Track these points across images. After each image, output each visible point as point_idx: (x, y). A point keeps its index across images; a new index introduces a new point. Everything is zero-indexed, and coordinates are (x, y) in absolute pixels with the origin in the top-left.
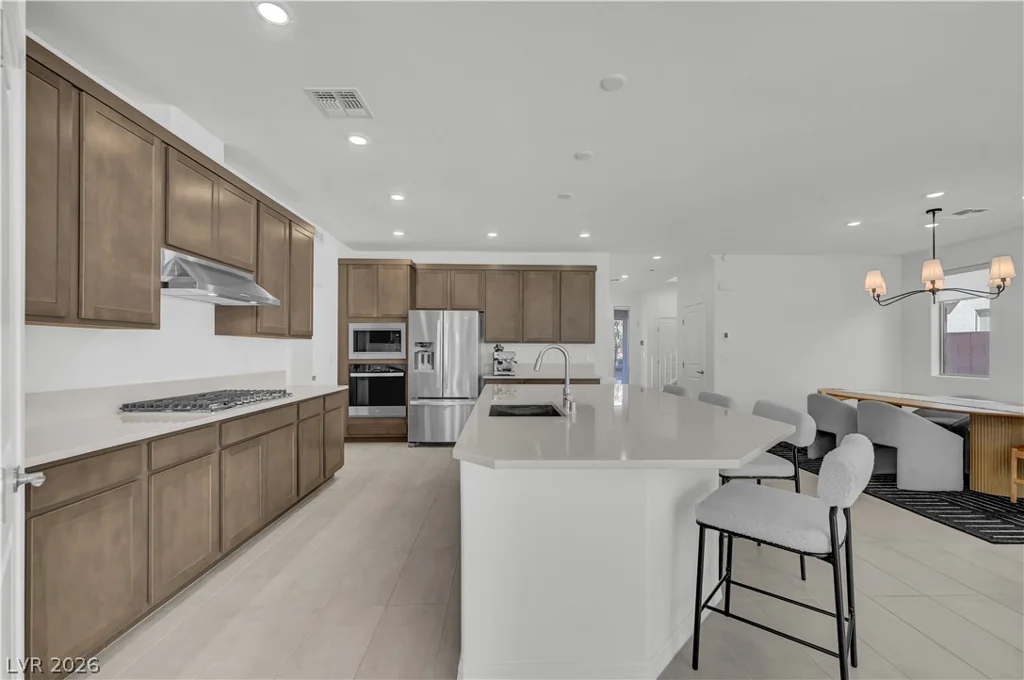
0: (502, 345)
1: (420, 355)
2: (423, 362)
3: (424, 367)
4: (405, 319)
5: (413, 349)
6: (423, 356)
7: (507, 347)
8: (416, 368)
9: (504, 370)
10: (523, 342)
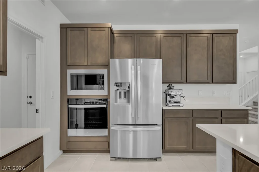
0: (173, 85)
1: (118, 92)
2: (120, 97)
3: (122, 101)
4: (107, 66)
5: (113, 88)
6: (120, 93)
7: (176, 86)
8: (116, 102)
9: (175, 102)
10: (186, 82)
